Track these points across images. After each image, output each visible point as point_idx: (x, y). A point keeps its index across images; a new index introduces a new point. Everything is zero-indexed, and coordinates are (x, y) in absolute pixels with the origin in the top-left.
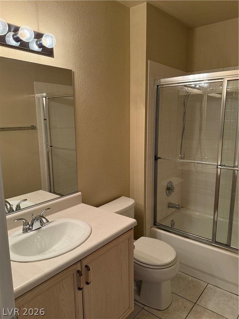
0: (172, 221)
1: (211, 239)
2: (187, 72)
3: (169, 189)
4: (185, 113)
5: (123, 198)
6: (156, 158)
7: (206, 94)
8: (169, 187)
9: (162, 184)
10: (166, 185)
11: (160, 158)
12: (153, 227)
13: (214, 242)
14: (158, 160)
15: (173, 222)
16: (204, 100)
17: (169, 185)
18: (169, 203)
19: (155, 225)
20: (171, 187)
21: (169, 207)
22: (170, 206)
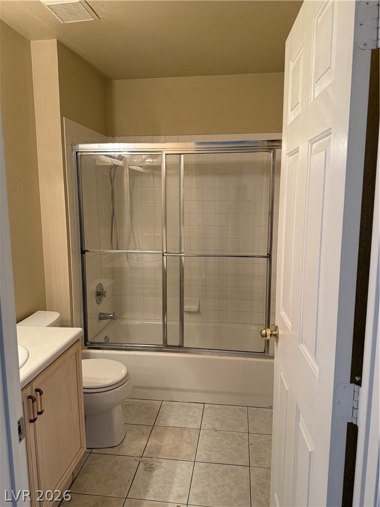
0: (105, 338)
1: (162, 344)
2: (107, 136)
3: (100, 294)
4: (113, 191)
5: (39, 313)
6: (83, 252)
7: (127, 166)
8: (99, 291)
9: (91, 288)
10: (95, 289)
11: (87, 251)
12: (84, 349)
13: (166, 347)
14: (86, 253)
15: (107, 339)
16: (125, 174)
17: (99, 288)
18: (100, 313)
19: (85, 345)
20: (101, 291)
21: (100, 319)
22: (102, 317)
